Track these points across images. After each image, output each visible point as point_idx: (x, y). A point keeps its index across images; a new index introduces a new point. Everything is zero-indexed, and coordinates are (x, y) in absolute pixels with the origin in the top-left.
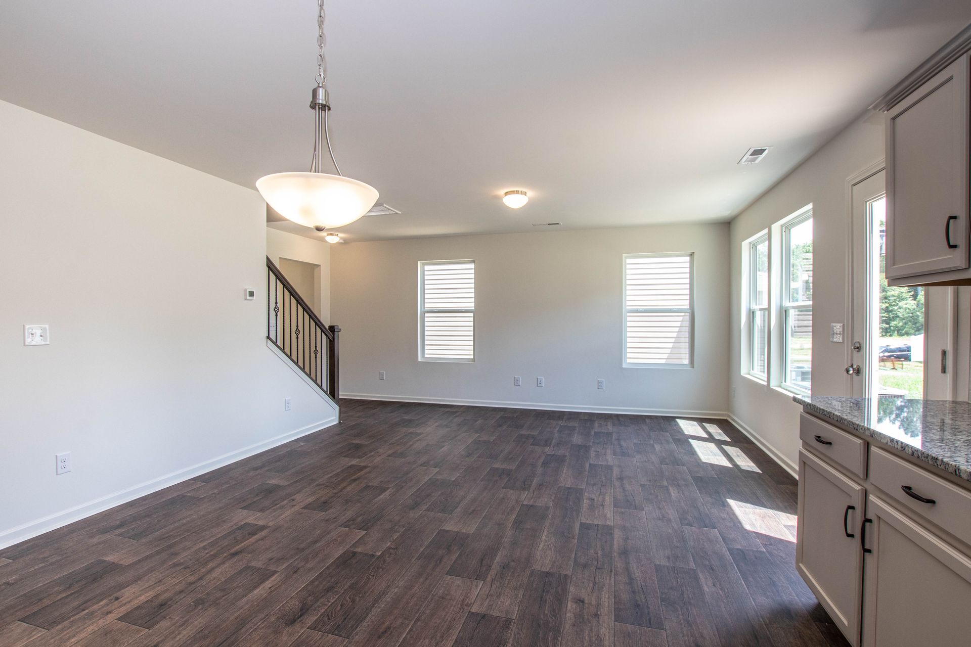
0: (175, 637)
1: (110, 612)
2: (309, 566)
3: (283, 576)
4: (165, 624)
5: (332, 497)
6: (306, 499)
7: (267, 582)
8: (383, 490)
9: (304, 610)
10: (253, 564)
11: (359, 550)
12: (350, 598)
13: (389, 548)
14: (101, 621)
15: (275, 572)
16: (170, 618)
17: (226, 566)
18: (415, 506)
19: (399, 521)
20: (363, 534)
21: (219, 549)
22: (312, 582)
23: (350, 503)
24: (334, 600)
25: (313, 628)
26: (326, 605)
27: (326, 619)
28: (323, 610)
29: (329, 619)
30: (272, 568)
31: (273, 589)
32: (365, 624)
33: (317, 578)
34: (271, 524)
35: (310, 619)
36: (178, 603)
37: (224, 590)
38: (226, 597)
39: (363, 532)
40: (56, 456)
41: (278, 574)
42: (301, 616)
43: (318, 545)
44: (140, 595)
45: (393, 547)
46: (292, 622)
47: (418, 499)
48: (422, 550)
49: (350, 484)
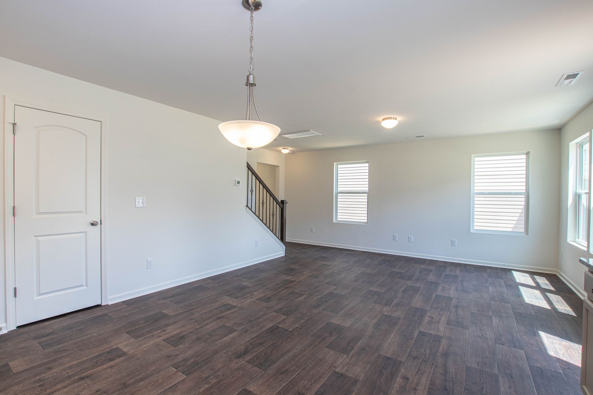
0: (185, 353)
1: (160, 336)
2: (253, 330)
3: (239, 333)
4: (181, 346)
5: (273, 295)
6: (259, 295)
7: (231, 335)
8: (301, 295)
9: (246, 352)
10: (226, 324)
11: (280, 326)
12: (270, 350)
13: (297, 328)
14: (156, 340)
15: (236, 330)
16: (184, 344)
17: (214, 323)
18: (318, 306)
19: (306, 314)
20: (284, 318)
21: (212, 314)
22: (253, 338)
23: (281, 300)
24: (262, 350)
25: (248, 362)
26: (257, 352)
27: (256, 359)
28: (255, 354)
29: (257, 359)
30: (235, 328)
31: (233, 338)
32: (275, 365)
33: (256, 337)
34: (239, 305)
35: (248, 357)
36: (189, 338)
37: (210, 335)
38: (211, 338)
39: (285, 317)
40: (147, 260)
41: (238, 331)
42: (244, 354)
43: (260, 320)
44: (174, 331)
45: (299, 327)
46: (239, 357)
47: (319, 303)
48: (315, 331)
49: (284, 290)
